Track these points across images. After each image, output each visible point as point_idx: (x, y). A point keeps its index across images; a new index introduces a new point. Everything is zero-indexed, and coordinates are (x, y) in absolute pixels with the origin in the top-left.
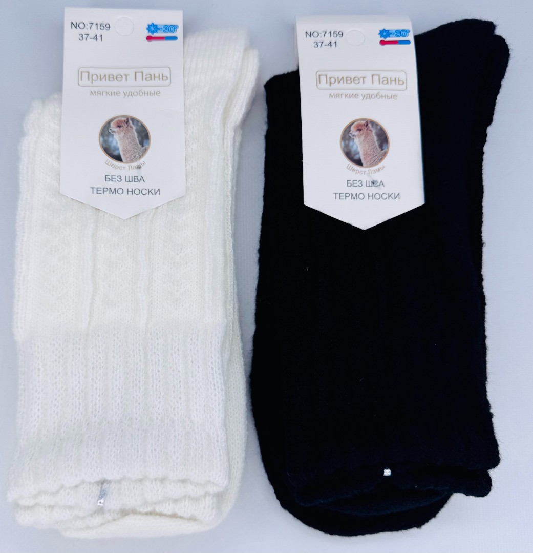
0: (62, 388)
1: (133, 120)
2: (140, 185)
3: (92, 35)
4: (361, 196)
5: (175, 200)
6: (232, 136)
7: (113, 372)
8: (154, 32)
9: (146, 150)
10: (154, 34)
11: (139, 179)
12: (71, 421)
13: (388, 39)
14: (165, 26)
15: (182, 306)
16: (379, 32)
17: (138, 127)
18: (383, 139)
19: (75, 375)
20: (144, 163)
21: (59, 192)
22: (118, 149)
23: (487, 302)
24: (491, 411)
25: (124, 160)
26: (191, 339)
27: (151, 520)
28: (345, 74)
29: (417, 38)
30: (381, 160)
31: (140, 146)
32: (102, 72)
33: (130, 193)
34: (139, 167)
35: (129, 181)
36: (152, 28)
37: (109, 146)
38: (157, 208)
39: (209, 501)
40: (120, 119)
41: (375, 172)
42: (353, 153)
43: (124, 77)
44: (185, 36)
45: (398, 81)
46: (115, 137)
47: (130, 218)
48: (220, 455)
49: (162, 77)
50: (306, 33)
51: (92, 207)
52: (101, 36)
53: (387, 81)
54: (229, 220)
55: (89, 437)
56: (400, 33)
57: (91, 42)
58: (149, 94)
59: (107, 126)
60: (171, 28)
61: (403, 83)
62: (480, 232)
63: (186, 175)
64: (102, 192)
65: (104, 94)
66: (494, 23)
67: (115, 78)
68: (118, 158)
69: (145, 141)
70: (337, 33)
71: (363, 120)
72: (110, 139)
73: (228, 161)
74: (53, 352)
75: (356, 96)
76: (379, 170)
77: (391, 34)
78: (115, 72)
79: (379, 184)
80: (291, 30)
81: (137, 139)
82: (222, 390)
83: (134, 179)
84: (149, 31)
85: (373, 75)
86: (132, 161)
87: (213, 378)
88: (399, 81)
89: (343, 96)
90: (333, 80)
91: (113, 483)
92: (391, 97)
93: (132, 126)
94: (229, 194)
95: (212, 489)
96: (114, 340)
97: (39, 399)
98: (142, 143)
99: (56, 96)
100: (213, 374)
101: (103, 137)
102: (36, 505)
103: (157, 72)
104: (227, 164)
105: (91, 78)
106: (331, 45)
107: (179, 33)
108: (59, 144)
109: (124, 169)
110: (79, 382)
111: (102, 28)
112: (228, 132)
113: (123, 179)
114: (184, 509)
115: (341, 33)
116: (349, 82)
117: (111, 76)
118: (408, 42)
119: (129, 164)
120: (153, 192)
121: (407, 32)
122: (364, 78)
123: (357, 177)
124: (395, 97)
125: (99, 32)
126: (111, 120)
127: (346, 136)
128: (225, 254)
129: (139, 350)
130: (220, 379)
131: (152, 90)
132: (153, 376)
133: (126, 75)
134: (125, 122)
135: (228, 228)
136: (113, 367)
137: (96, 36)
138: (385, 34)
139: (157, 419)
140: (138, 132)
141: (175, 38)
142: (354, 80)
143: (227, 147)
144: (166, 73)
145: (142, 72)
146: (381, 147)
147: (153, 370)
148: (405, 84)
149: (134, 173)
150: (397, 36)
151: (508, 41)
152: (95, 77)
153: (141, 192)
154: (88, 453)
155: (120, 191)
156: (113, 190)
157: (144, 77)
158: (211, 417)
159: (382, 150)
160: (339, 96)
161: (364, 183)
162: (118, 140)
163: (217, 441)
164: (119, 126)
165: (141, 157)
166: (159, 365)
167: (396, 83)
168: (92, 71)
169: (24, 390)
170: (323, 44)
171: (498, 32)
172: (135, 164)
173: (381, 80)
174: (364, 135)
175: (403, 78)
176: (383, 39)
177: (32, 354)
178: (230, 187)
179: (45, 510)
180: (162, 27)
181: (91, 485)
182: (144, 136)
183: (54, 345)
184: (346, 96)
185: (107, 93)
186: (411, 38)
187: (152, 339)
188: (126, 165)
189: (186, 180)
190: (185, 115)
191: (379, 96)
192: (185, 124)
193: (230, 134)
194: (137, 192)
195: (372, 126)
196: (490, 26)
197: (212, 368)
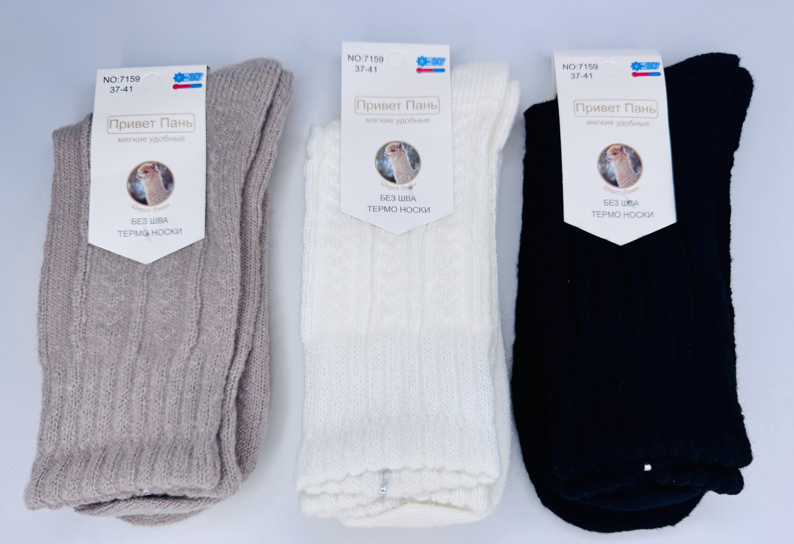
0: (345, 386)
1: (406, 145)
2: (412, 204)
3: (367, 67)
4: (618, 215)
5: (443, 218)
6: (497, 159)
7: (391, 373)
8: (423, 65)
9: (417, 172)
10: (424, 66)
11: (411, 199)
12: (354, 416)
13: (639, 71)
14: (434, 59)
15: (452, 313)
16: (631, 65)
17: (410, 151)
18: (637, 163)
19: (357, 375)
20: (416, 184)
21: (340, 210)
22: (392, 171)
23: (735, 313)
24: (743, 413)
25: (397, 182)
26: (461, 344)
27: (428, 508)
28: (600, 103)
29: (667, 70)
30: (635, 182)
31: (411, 168)
32: (377, 101)
33: (403, 211)
34: (411, 188)
35: (402, 200)
36: (422, 60)
37: (384, 169)
38: (427, 224)
39: (481, 492)
40: (393, 144)
41: (630, 192)
42: (609, 174)
43: (397, 106)
44: (452, 68)
45: (649, 109)
46: (389, 160)
47: (403, 234)
48: (492, 449)
49: (431, 106)
50: (564, 65)
51: (369, 223)
52: (376, 68)
53: (640, 109)
54: (494, 236)
55: (371, 430)
56: (651, 65)
57: (366, 73)
58: (420, 121)
59: (382, 151)
60: (439, 61)
61: (655, 112)
62: (729, 249)
63: (454, 195)
64: (378, 210)
65: (379, 121)
66: (739, 56)
67: (388, 106)
68: (392, 180)
69: (416, 164)
70: (592, 66)
71: (618, 145)
72: (385, 162)
73: (492, 182)
74: (337, 353)
75: (612, 123)
76: (633, 191)
77: (642, 66)
78: (389, 101)
79: (633, 203)
80: (549, 62)
81: (409, 162)
82: (491, 391)
83: (406, 198)
84: (419, 63)
85: (626, 104)
86: (404, 182)
87: (483, 380)
88: (651, 110)
89: (599, 123)
90: (589, 109)
91: (393, 473)
92: (643, 125)
93: (405, 150)
94: (494, 212)
95: (485, 480)
96: (391, 344)
97: (325, 395)
98: (413, 166)
99: (335, 123)
100: (482, 376)
101: (379, 161)
102: (323, 493)
103: (426, 101)
104: (492, 185)
105: (367, 107)
106: (587, 77)
107: (446, 65)
108: (340, 167)
109: (397, 189)
110: (360, 381)
111: (376, 60)
112: (493, 156)
113: (397, 198)
114: (459, 499)
115: (595, 66)
116: (605, 110)
117: (385, 105)
118: (659, 74)
119: (402, 185)
120: (424, 210)
121: (657, 64)
122: (618, 106)
123: (614, 197)
124: (647, 124)
125: (373, 65)
126: (386, 145)
127: (603, 159)
128: (491, 267)
129: (414, 353)
130: (489, 381)
131: (423, 117)
132: (427, 376)
133: (399, 104)
134: (399, 147)
135: (493, 243)
136: (391, 368)
137: (371, 68)
138: (636, 66)
139: (432, 415)
140: (410, 156)
141: (443, 70)
142: (609, 109)
143: (492, 169)
144: (435, 102)
145: (413, 102)
146: (635, 169)
147: (427, 371)
148: (656, 112)
149: (407, 193)
150: (648, 68)
151: (752, 73)
152: (370, 106)
153: (413, 210)
154: (371, 445)
155: (394, 209)
156: (387, 208)
157: (415, 106)
158: (481, 415)
159: (636, 172)
160: (595, 123)
161: (620, 202)
162: (393, 164)
163: (489, 437)
164: (393, 151)
165: (412, 178)
166: (432, 367)
167: (647, 112)
168: (367, 100)
169: (311, 388)
170: (580, 76)
171: (742, 64)
172: (407, 185)
173: (634, 109)
174: (619, 159)
175: (654, 107)
176: (635, 71)
177: (318, 355)
178: (495, 206)
179: (331, 498)
180: (431, 60)
181: (374, 475)
182: (415, 159)
183: (338, 347)
184: (602, 123)
185: (381, 121)
186: (661, 70)
187: (425, 344)
188: (400, 186)
189: (454, 199)
190: (453, 141)
191: (632, 124)
192: (453, 148)
193: (495, 158)
194: (409, 210)
195: (627, 151)
196: (734, 59)
197: (481, 371)
